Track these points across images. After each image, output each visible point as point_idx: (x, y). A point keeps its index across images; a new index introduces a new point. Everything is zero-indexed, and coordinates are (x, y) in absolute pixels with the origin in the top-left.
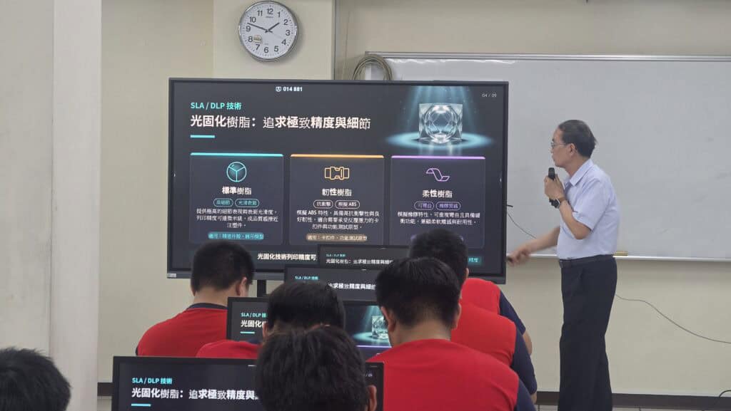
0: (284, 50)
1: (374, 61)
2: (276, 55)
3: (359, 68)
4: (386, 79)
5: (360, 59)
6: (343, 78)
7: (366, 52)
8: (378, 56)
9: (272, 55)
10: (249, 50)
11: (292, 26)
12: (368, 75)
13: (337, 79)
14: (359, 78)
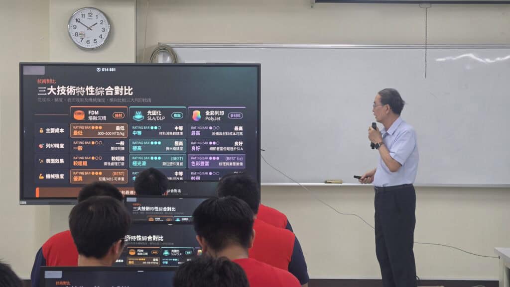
0: (101, 42)
1: (165, 49)
2: (95, 46)
3: (154, 55)
4: (173, 62)
5: (154, 48)
6: (143, 62)
7: (159, 43)
8: (168, 45)
9: (92, 45)
10: (76, 42)
11: (106, 25)
12: (161, 60)
13: (138, 62)
14: (155, 62)
